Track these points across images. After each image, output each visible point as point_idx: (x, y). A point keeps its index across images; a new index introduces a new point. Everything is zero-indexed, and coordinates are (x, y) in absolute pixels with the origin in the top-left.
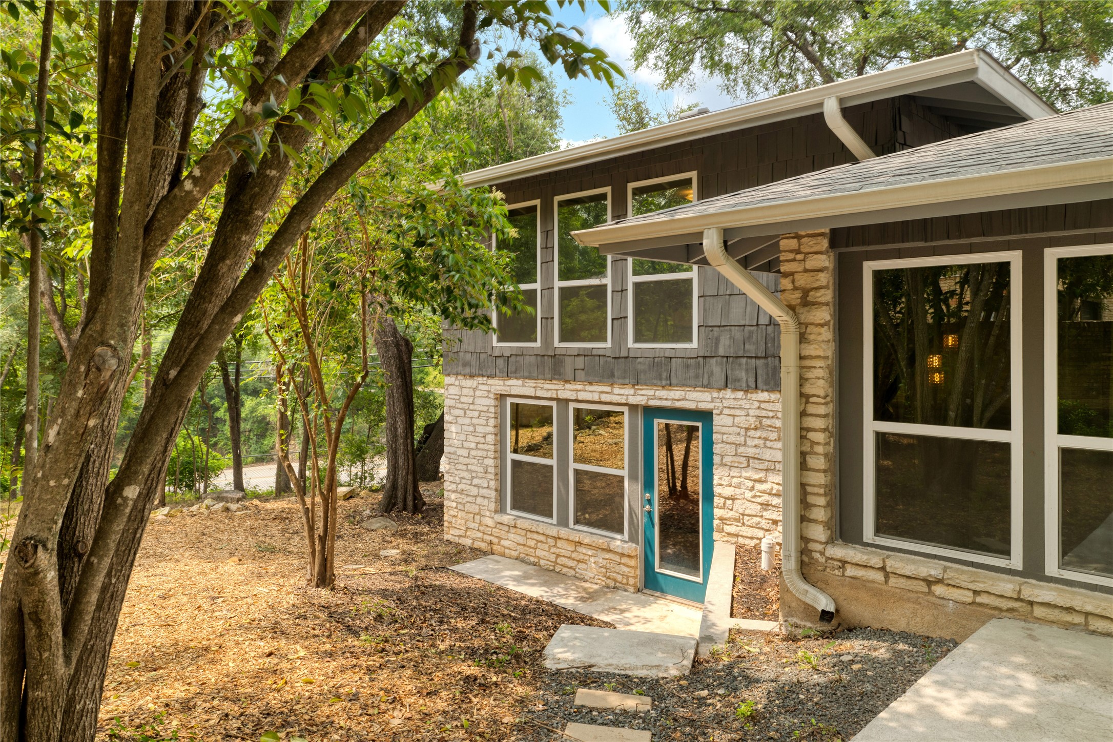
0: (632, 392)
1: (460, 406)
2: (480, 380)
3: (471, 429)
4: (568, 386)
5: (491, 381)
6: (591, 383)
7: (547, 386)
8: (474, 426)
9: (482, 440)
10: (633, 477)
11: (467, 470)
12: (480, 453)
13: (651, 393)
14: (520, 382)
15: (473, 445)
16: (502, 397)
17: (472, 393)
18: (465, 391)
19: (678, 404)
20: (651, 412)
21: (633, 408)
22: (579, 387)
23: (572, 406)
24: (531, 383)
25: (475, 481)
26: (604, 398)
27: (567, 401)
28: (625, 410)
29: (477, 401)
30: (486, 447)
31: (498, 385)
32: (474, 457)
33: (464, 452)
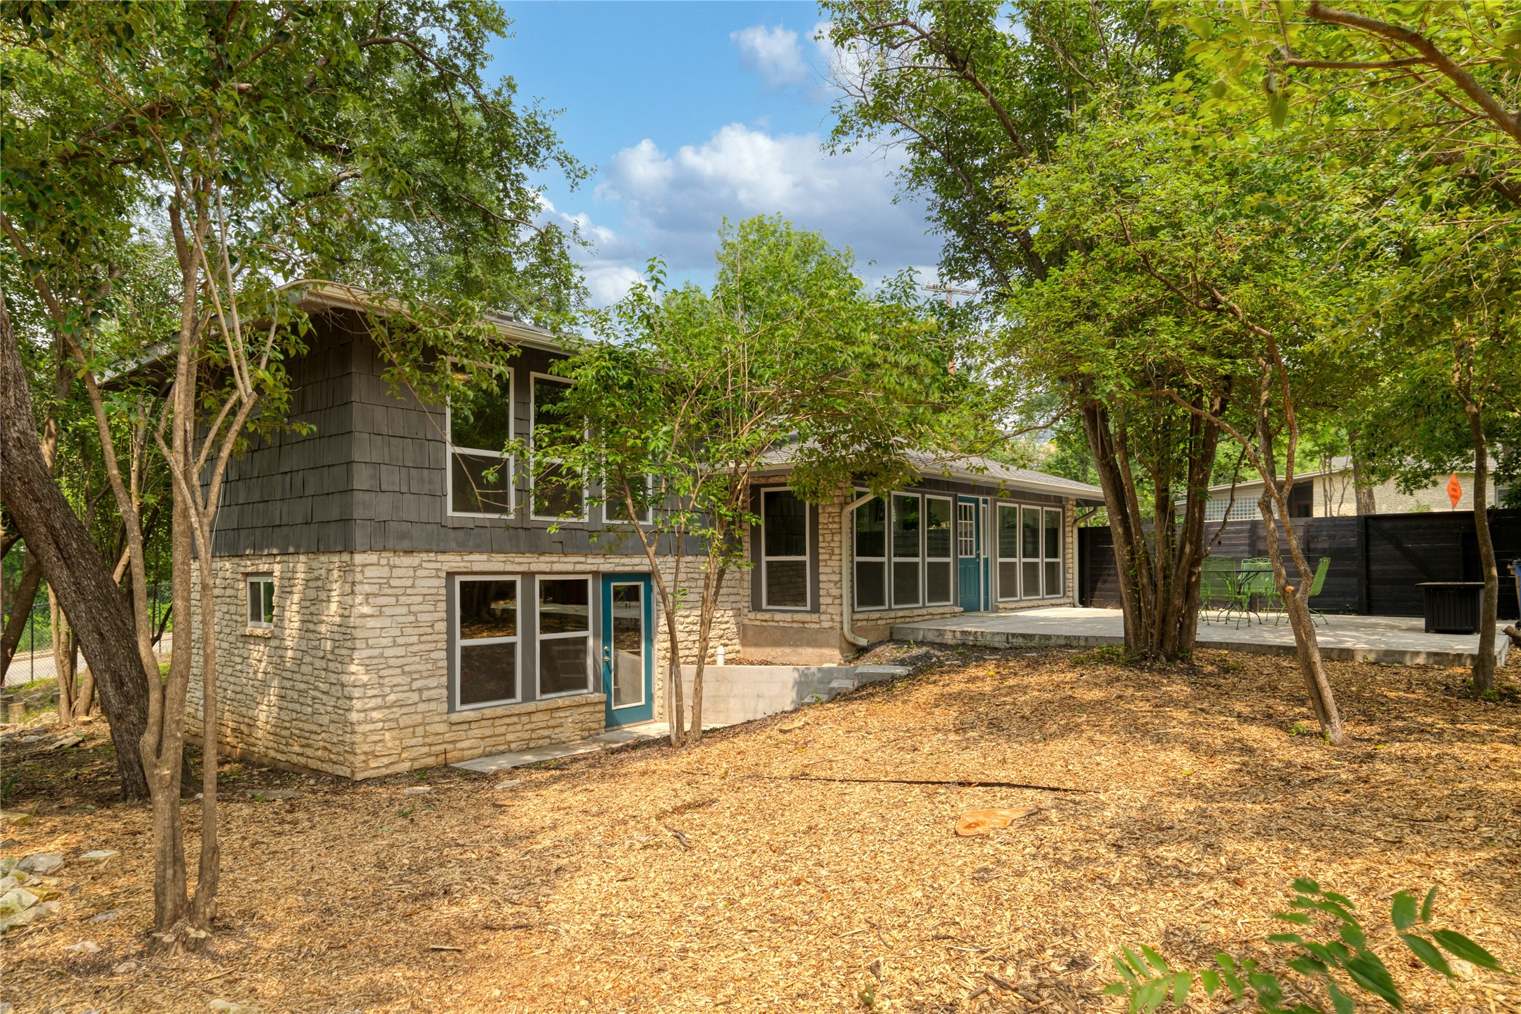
0: (602, 560)
1: (390, 591)
2: (424, 556)
3: (412, 618)
4: (542, 558)
5: (441, 557)
6: (566, 555)
7: (517, 560)
8: (415, 614)
9: (429, 630)
10: (596, 635)
11: (404, 673)
12: (423, 647)
13: (617, 560)
14: (484, 557)
15: (415, 639)
16: (451, 575)
17: (411, 573)
18: (397, 572)
19: (637, 568)
20: (608, 577)
21: (595, 574)
22: (556, 559)
23: (538, 578)
24: (501, 557)
25: (415, 685)
26: (557, 567)
27: (533, 574)
28: (590, 578)
29: (419, 582)
30: (435, 637)
31: (452, 562)
32: (415, 654)
33: (400, 651)
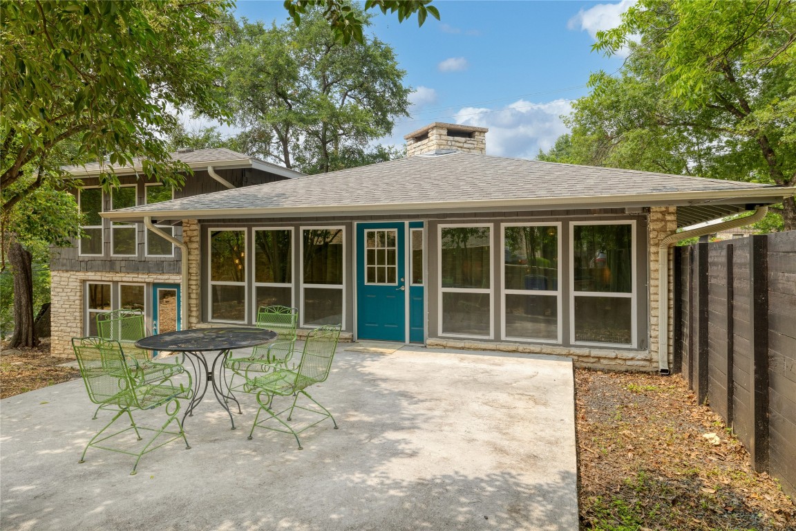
0: (147, 276)
1: (60, 287)
2: (72, 273)
3: (67, 298)
4: (117, 275)
5: (78, 274)
6: (128, 273)
7: (107, 275)
8: (68, 296)
9: (73, 303)
10: (148, 315)
11: (65, 319)
12: (71, 310)
13: (155, 277)
14: (93, 274)
15: (68, 306)
16: (84, 281)
17: (67, 280)
18: (63, 279)
19: (167, 281)
20: (156, 285)
21: (148, 284)
22: (123, 275)
23: (120, 284)
24: (99, 274)
25: (69, 325)
26: (135, 280)
27: (117, 282)
28: (145, 285)
29: (70, 284)
30: (76, 307)
31: (81, 275)
32: (69, 312)
33: (63, 310)
